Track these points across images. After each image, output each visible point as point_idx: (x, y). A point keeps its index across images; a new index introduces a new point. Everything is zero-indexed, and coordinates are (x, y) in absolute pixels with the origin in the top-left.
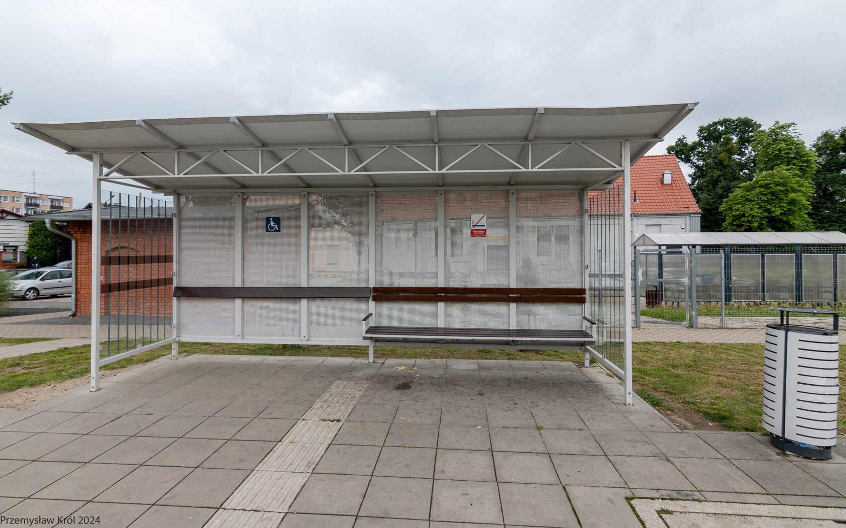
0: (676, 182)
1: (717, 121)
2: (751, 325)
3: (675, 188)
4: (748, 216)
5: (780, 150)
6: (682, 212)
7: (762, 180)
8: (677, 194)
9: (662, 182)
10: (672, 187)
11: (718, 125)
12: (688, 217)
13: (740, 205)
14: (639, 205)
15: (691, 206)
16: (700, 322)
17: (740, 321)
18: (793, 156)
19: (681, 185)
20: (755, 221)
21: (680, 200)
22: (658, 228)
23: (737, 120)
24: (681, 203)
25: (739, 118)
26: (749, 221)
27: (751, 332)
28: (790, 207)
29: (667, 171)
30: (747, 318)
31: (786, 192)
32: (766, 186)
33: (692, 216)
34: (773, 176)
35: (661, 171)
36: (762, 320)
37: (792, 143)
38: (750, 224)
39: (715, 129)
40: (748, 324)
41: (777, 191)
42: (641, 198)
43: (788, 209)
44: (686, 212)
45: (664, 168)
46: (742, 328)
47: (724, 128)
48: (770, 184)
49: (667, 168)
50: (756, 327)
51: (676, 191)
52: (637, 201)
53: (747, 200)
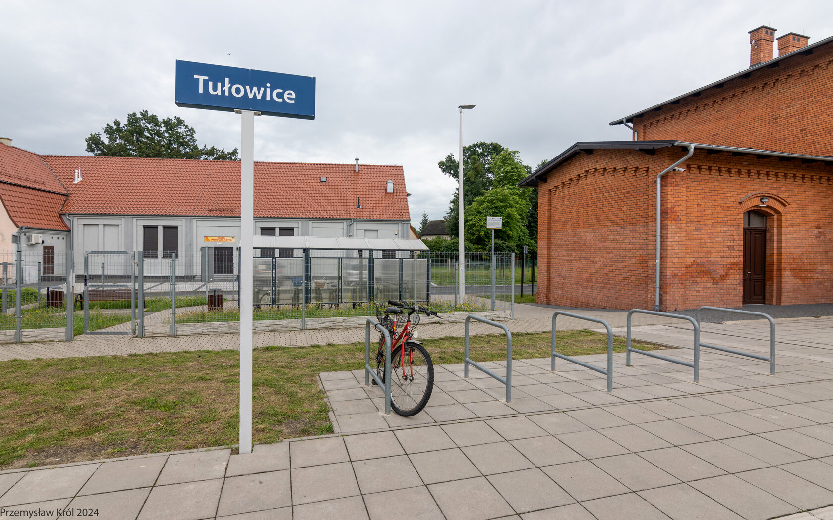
0: (398, 191)
1: (476, 143)
2: (204, 331)
3: (395, 197)
4: (478, 226)
5: (507, 172)
6: (395, 219)
7: (489, 196)
8: (396, 202)
9: (386, 190)
10: (394, 195)
11: (477, 147)
12: (400, 223)
13: (473, 217)
14: (362, 210)
15: (404, 214)
16: (147, 331)
17: (192, 328)
18: (515, 178)
19: (401, 194)
20: (482, 230)
21: (397, 208)
22: (375, 233)
23: (490, 145)
24: (397, 211)
25: (492, 143)
26: (478, 231)
27: (203, 337)
28: (507, 220)
29: (390, 181)
30: (200, 324)
31: (506, 207)
32: (491, 201)
33: (403, 223)
34: (497, 193)
35: (385, 181)
36: (215, 325)
37: (516, 168)
38: (480, 233)
39: (474, 150)
40: (200, 330)
41: (499, 206)
42: (365, 205)
43: (506, 221)
44: (398, 219)
45: (388, 178)
46: (194, 335)
47: (481, 150)
48: (495, 199)
49: (391, 178)
50: (209, 333)
51: (396, 200)
52: (361, 207)
53: (479, 212)
